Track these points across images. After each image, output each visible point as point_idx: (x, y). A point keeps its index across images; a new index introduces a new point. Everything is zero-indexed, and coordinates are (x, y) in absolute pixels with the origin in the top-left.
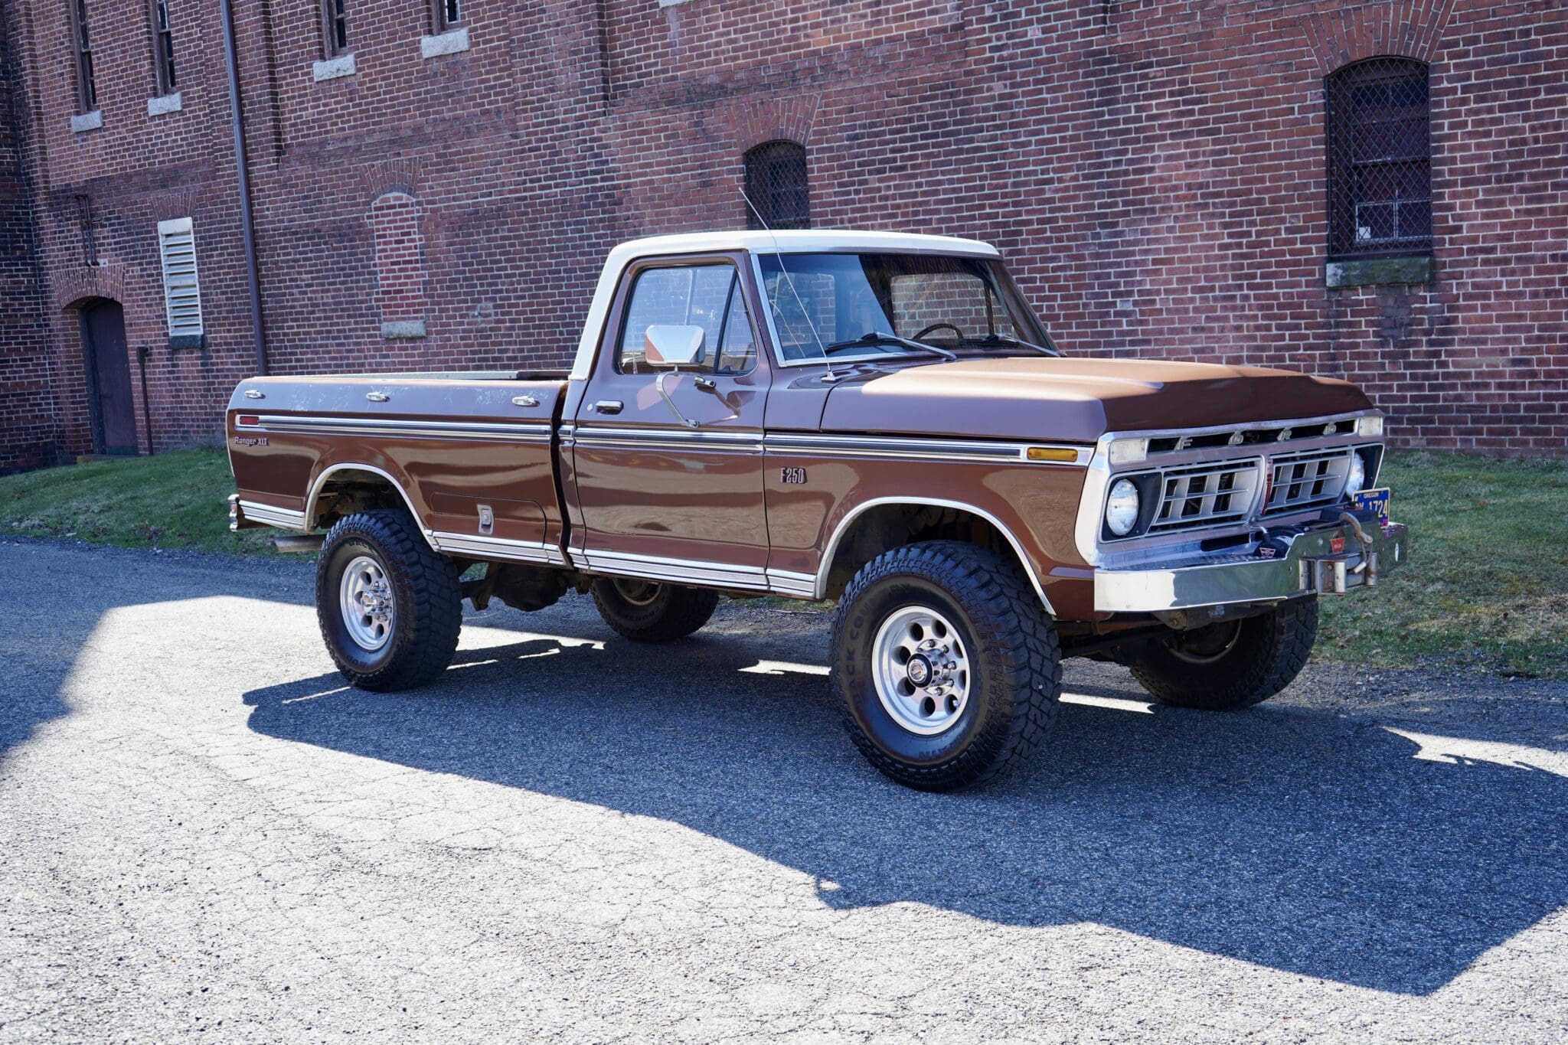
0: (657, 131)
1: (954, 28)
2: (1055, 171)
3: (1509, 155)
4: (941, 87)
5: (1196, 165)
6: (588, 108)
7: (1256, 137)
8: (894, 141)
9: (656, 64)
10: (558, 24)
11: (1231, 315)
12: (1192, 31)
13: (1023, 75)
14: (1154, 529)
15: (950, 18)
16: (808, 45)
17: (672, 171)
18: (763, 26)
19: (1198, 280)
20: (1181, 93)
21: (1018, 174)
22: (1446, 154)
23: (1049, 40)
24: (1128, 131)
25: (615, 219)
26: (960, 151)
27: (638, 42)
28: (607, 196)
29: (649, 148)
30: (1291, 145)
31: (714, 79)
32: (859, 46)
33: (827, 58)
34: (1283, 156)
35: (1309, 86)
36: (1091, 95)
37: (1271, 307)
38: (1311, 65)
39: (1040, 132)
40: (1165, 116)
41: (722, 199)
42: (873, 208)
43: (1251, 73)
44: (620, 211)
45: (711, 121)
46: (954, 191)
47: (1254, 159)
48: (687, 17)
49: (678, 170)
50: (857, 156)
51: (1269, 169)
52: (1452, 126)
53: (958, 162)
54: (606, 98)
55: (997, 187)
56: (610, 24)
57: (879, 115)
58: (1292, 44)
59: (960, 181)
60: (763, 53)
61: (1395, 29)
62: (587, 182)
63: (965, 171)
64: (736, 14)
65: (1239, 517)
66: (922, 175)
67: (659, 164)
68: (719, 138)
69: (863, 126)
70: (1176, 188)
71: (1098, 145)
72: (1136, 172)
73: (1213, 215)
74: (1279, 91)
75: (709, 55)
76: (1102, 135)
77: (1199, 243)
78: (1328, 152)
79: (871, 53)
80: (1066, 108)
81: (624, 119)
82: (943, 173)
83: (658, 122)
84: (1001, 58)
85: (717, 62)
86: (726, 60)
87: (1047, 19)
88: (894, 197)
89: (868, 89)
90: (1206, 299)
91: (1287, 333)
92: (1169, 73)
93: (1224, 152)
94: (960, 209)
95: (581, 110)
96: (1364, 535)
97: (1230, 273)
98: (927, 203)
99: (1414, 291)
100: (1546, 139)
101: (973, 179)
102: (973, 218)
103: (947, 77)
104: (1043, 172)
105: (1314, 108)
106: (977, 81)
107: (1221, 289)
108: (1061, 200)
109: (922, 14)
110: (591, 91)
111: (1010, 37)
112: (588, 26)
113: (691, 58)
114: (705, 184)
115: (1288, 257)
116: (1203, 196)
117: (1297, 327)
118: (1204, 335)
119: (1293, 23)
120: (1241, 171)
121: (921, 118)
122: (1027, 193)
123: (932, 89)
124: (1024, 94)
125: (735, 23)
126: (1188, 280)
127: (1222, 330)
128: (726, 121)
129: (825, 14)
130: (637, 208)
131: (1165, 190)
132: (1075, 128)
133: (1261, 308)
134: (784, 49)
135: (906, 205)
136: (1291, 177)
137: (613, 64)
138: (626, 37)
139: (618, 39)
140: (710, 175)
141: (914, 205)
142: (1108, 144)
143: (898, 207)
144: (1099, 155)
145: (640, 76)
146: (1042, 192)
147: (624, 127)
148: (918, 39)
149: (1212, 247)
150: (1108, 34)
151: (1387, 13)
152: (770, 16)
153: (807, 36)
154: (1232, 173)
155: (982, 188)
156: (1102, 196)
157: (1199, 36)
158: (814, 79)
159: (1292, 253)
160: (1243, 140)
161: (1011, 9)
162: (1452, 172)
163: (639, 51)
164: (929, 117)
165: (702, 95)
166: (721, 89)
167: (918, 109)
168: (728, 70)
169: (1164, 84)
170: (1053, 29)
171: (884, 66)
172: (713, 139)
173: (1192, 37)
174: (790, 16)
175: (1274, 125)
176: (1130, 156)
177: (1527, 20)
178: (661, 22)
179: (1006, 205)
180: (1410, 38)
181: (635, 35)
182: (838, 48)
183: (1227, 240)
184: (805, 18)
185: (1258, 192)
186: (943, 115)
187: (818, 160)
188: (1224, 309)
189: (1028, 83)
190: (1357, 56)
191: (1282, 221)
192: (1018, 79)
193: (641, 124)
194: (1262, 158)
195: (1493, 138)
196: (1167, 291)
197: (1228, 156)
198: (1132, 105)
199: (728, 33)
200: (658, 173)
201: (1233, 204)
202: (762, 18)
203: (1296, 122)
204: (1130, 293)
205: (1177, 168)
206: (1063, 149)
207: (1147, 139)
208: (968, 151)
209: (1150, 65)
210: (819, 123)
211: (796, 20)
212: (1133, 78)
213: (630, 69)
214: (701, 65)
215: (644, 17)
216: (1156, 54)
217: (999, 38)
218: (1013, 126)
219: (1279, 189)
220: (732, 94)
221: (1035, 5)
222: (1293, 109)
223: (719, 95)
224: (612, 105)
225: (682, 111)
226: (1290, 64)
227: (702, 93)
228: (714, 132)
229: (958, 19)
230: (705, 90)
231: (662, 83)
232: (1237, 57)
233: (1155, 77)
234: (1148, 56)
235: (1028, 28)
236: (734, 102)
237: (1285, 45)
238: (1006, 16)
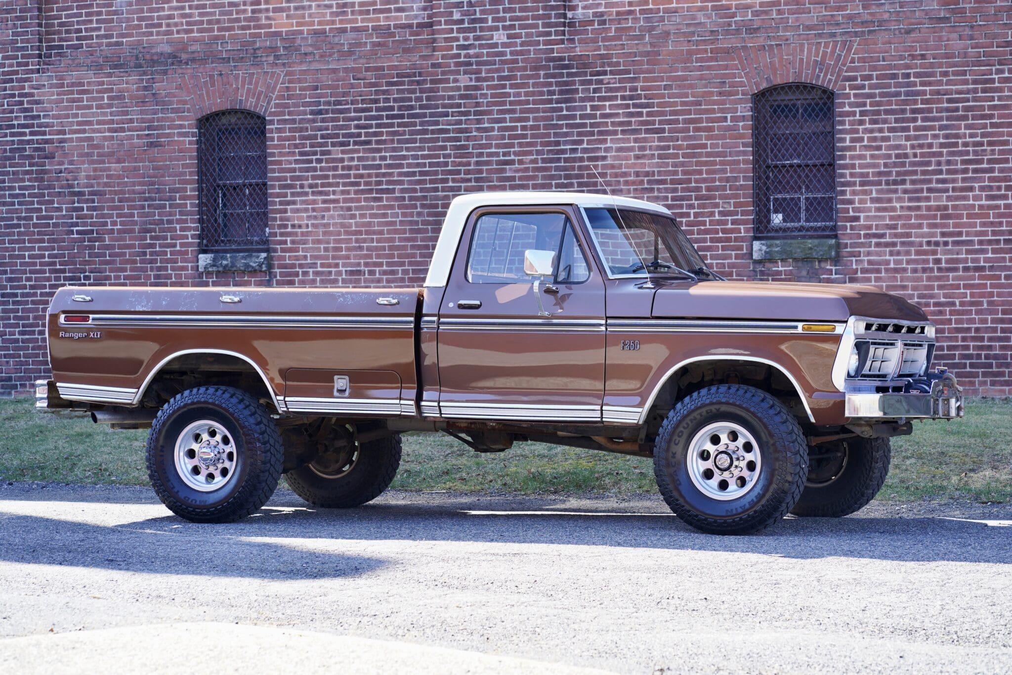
0: (100, 92)
1: (419, 25)
2: (515, 154)
3: (895, 165)
4: (408, 76)
5: (644, 156)
6: (19, 64)
7: (694, 138)
8: (359, 119)
9: (98, 29)
12: (641, 49)
13: (488, 71)
15: (416, 17)
16: (270, 26)
17: (115, 130)
20: (631, 98)
21: (481, 155)
22: (847, 161)
23: (515, 44)
24: (584, 125)
25: (45, 172)
26: (425, 132)
27: (80, 7)
28: (36, 149)
29: (90, 107)
30: (724, 146)
31: (168, 49)
32: (324, 32)
33: (290, 42)
34: (718, 154)
35: (740, 101)
36: (551, 93)
38: (741, 84)
39: (503, 120)
40: (617, 115)
41: (171, 159)
42: (334, 176)
43: (691, 87)
44: (50, 164)
45: (162, 87)
46: (418, 165)
47: (693, 155)
49: (122, 130)
50: (320, 129)
51: (706, 163)
52: (853, 140)
53: (422, 141)
54: (40, 56)
55: (460, 164)
57: (344, 94)
58: (726, 67)
59: (424, 157)
60: (221, 29)
61: (808, 63)
62: (13, 135)
63: (429, 149)
66: (386, 150)
67: (99, 122)
68: (171, 103)
69: (329, 103)
70: (625, 174)
71: (556, 135)
72: (590, 159)
74: (715, 103)
75: (159, 25)
76: (561, 127)
78: (754, 153)
79: (336, 40)
80: (527, 102)
81: (61, 78)
82: (408, 149)
83: (101, 83)
84: (467, 56)
85: (169, 33)
86: (178, 32)
87: (512, 27)
88: (357, 168)
89: (334, 71)
92: (621, 81)
93: (668, 147)
94: (424, 182)
95: (11, 65)
98: (391, 174)
99: (823, 265)
100: (923, 155)
101: (438, 156)
102: (436, 190)
103: (414, 66)
104: (504, 154)
105: (743, 118)
106: (443, 73)
108: (520, 178)
110: (24, 49)
111: (477, 38)
113: (139, 27)
114: (152, 145)
115: (721, 235)
116: (649, 182)
119: (727, 51)
120: (683, 164)
121: (387, 100)
122: (489, 171)
123: (398, 76)
124: (489, 87)
128: (179, 87)
130: (71, 163)
131: (616, 175)
132: (535, 119)
134: (243, 28)
135: (370, 176)
136: (724, 171)
137: (50, 26)
140: (159, 136)
141: (377, 175)
142: (566, 135)
143: (361, 176)
144: (558, 143)
145: (78, 39)
146: (504, 171)
148: (384, 31)
150: (568, 45)
151: (802, 51)
153: (268, 18)
154: (675, 165)
155: (446, 164)
156: (560, 177)
157: (648, 54)
158: (277, 57)
159: (724, 231)
160: (684, 139)
161: (478, 16)
162: (852, 175)
163: (79, 15)
164: (395, 100)
165: (153, 62)
166: (174, 59)
167: (384, 92)
168: (181, 41)
169: (617, 90)
170: (518, 36)
171: (350, 53)
172: (164, 103)
173: (642, 54)
175: (710, 129)
176: (585, 146)
177: (907, 67)
179: (469, 180)
180: (821, 71)
182: (301, 32)
185: (696, 181)
186: (410, 100)
187: (279, 130)
189: (493, 79)
190: (779, 81)
191: (716, 205)
192: (483, 75)
193: (80, 84)
194: (700, 155)
195: (883, 152)
197: (671, 151)
198: (588, 104)
199: (182, 8)
200: (99, 131)
201: (675, 190)
203: (729, 128)
205: (627, 158)
206: (524, 136)
207: (600, 133)
208: (433, 132)
209: (604, 73)
210: (282, 97)
212: (590, 82)
213: (67, 32)
214: (151, 34)
216: (610, 65)
217: (466, 39)
218: (476, 113)
219: (714, 180)
220: (187, 64)
221: (501, 15)
222: (726, 118)
223: (173, 64)
224: (45, 64)
225: (129, 76)
226: (724, 82)
227: (152, 60)
228: (166, 97)
229: (424, 18)
230: (155, 58)
231: (104, 48)
232: (680, 73)
233: (609, 83)
234: (603, 65)
235: (494, 33)
236: (189, 71)
237: (720, 67)
238: (474, 21)
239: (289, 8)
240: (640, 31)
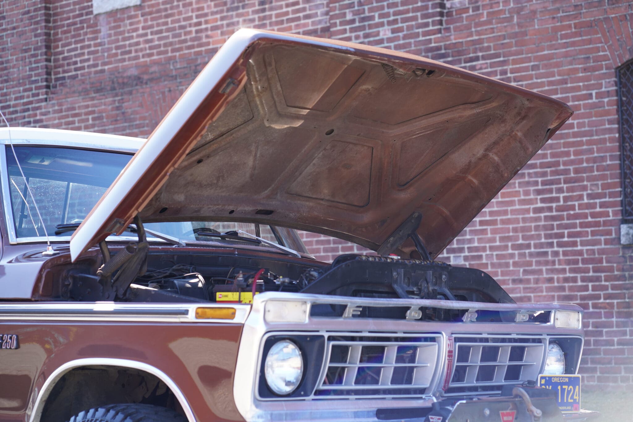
0: (87, 114)
1: (323, 29)
6: (34, 95)
9: (88, 60)
10: (14, 28)
11: (544, 268)
12: (510, 31)
14: (319, 392)
15: (320, 22)
16: (208, 44)
18: (174, 29)
19: (517, 239)
23: (397, 38)
27: (76, 42)
30: (590, 124)
31: (134, 72)
34: (585, 134)
35: (604, 76)
37: (576, 262)
38: (605, 58)
43: (557, 65)
45: (129, 106)
48: (115, 21)
51: (573, 144)
54: (48, 87)
56: (55, 28)
58: (590, 42)
60: (173, 51)
64: (153, 19)
65: (422, 391)
73: (528, 183)
74: (580, 80)
75: (130, 52)
77: (517, 207)
78: (620, 131)
81: (60, 105)
83: (87, 107)
85: (137, 58)
86: (143, 56)
87: (395, 22)
90: (522, 255)
91: (590, 285)
92: (492, 65)
96: (533, 409)
97: (542, 233)
105: (608, 94)
107: (536, 246)
109: (298, 19)
110: (36, 81)
111: (366, 36)
112: (37, 29)
113: (116, 55)
115: (590, 219)
117: (598, 279)
118: (521, 286)
119: (590, 25)
125: (151, 27)
126: (509, 239)
127: (537, 281)
128: (141, 105)
129: (222, 19)
133: (568, 262)
134: (189, 48)
136: (591, 151)
137: (56, 60)
138: (67, 38)
139: (60, 40)
145: (76, 69)
147: (61, 111)
149: (528, 211)
150: (445, 34)
152: (178, 21)
153: (207, 37)
157: (516, 35)
159: (593, 215)
161: (367, 14)
163: (76, 49)
165: (124, 85)
166: (138, 80)
168: (145, 65)
170: (400, 30)
172: (131, 120)
173: (510, 36)
174: (195, 20)
178: (94, 26)
181: (73, 36)
183: (540, 205)
184: (206, 22)
185: (565, 164)
188: (538, 263)
191: (585, 188)
193: (74, 109)
196: (491, 248)
199: (146, 35)
201: (544, 174)
202: (173, 22)
203: (593, 106)
204: (461, 250)
209: (477, 59)
211: (199, 24)
213: (68, 64)
214: (124, 60)
215: (82, 22)
216: (481, 50)
217: (357, 37)
219: (581, 161)
220: (146, 83)
221: (386, 10)
222: (591, 94)
223: (137, 85)
224: (53, 93)
225: (106, 98)
226: (588, 58)
227: (123, 83)
228: (131, 114)
229: (326, 23)
230: (125, 80)
231: (92, 75)
232: (546, 52)
233: (481, 69)
234: (475, 51)
235: (380, 29)
236: (148, 90)
237: (584, 42)
238: (363, 20)
239: (222, 25)
240: (509, 13)
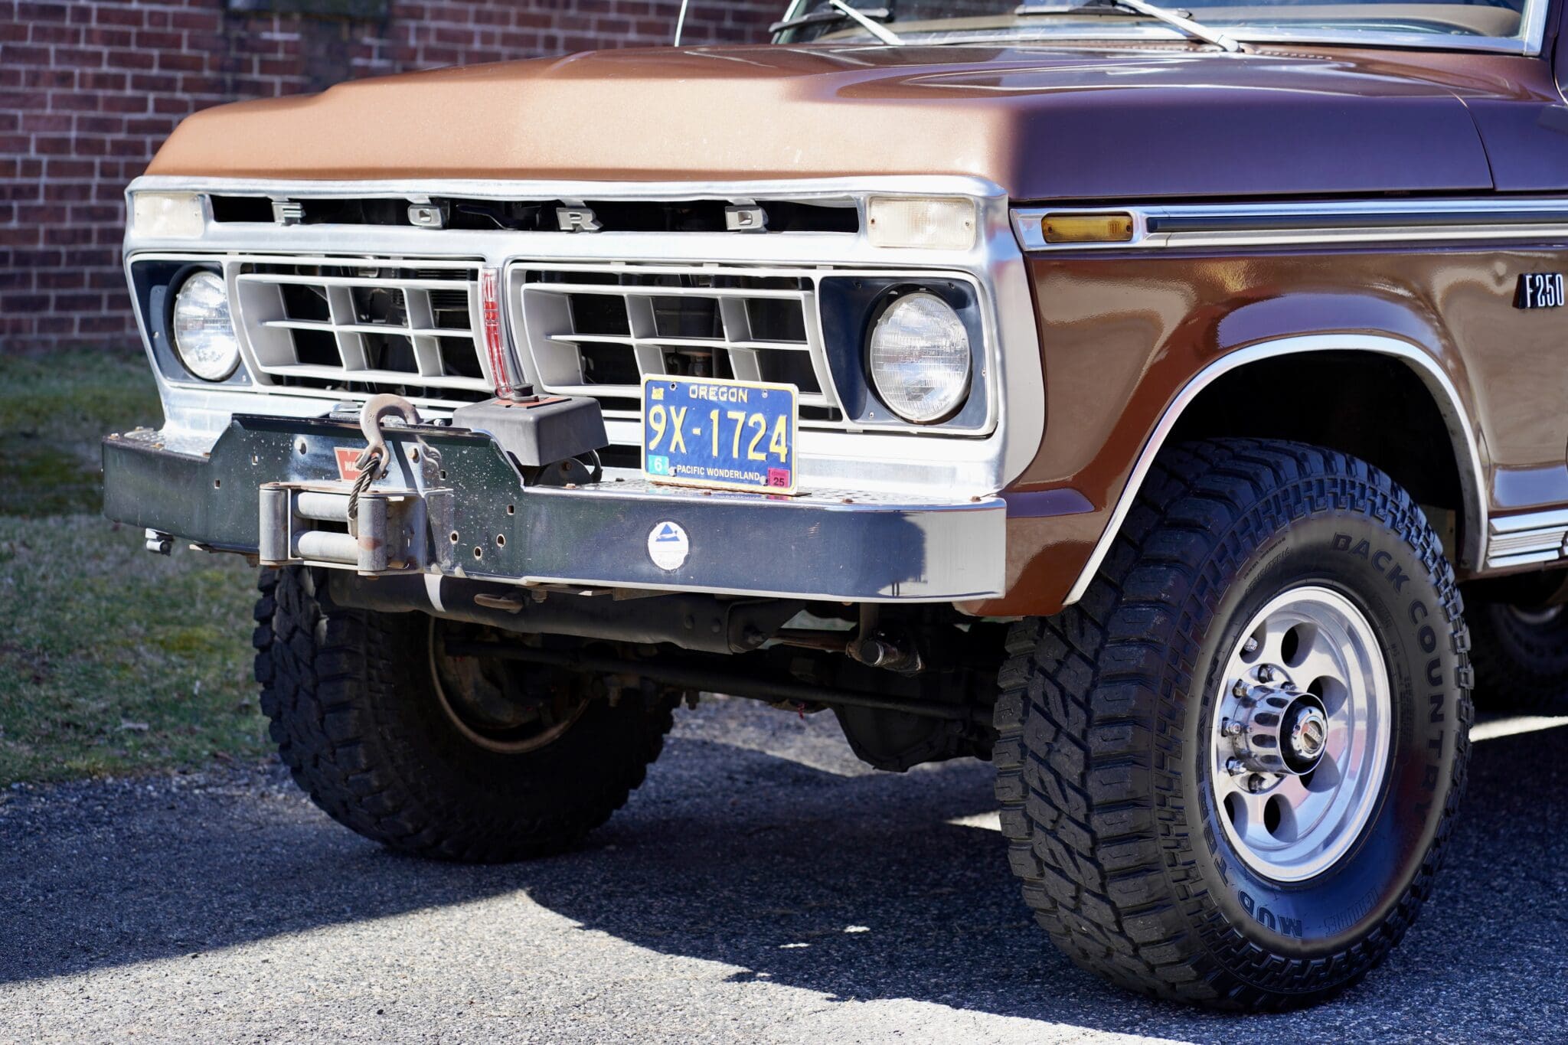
11: (52, 48)
37: (124, 39)
91: (151, 96)
99: (356, 34)
117: (169, 85)
133: (109, 38)
188: (41, 34)
